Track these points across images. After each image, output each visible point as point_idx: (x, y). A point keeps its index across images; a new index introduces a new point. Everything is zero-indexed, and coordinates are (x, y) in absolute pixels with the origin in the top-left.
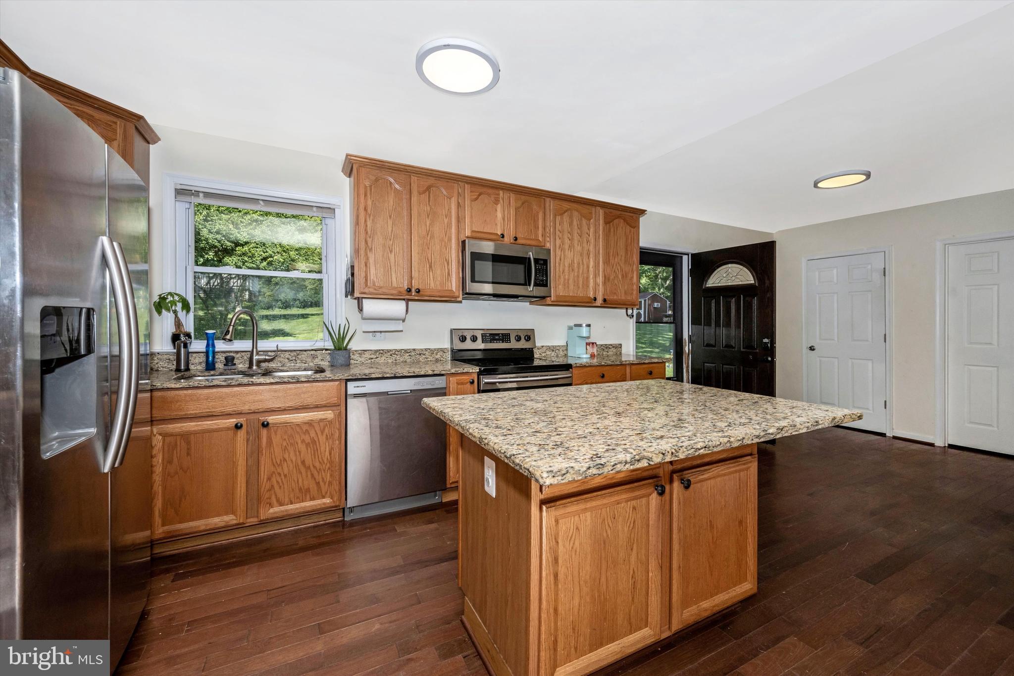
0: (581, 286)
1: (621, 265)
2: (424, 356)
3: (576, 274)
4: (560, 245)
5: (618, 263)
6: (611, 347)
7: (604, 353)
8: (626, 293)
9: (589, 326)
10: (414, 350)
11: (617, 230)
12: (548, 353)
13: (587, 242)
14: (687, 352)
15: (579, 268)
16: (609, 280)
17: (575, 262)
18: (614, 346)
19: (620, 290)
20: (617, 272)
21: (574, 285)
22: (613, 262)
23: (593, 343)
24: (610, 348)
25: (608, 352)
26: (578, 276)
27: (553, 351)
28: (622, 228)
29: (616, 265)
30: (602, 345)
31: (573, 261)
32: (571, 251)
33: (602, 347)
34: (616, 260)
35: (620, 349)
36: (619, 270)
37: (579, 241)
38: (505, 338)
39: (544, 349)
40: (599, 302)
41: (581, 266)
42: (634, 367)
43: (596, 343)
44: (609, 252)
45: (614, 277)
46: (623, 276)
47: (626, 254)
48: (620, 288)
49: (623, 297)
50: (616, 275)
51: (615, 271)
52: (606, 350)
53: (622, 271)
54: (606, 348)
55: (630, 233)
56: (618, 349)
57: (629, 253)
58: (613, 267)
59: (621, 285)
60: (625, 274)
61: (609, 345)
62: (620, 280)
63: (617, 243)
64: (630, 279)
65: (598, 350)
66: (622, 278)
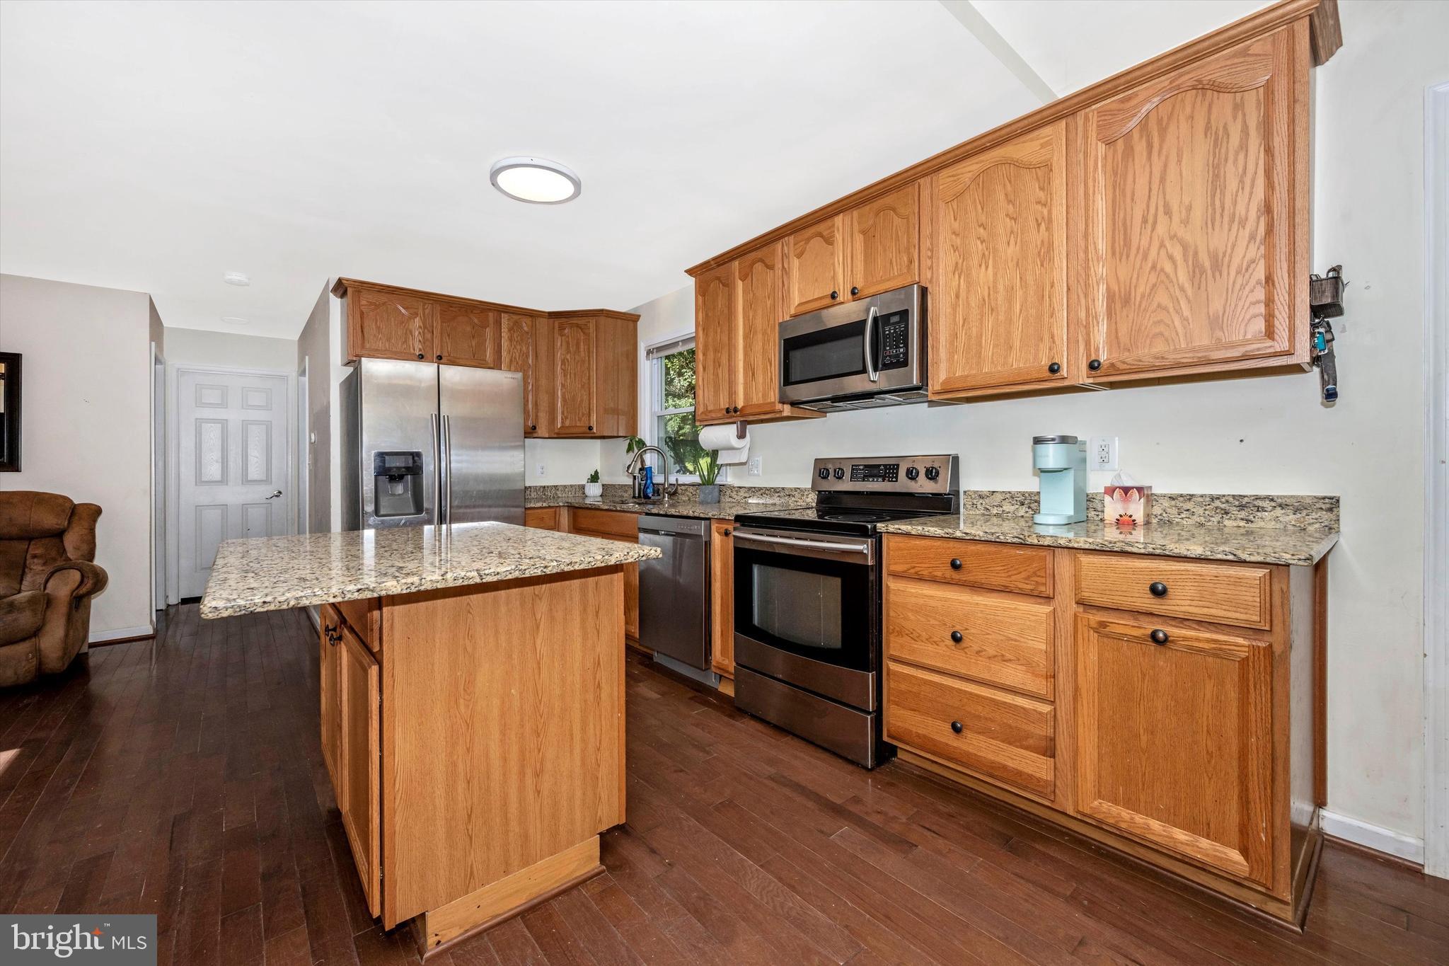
0: (1017, 344)
1: (1188, 237)
3: (1001, 317)
4: (957, 263)
5: (1173, 237)
6: (1266, 504)
7: (1226, 522)
8: (1214, 324)
11: (1162, 140)
12: (1007, 507)
13: (1039, 225)
15: (1010, 300)
16: (1126, 301)
17: (1001, 287)
19: (1185, 320)
20: (1168, 268)
21: (996, 346)
22: (1144, 243)
23: (1126, 490)
24: (1259, 509)
25: (1248, 521)
26: (1009, 321)
27: (1022, 504)
29: (1162, 245)
30: (1213, 498)
31: (993, 289)
32: (987, 268)
33: (1217, 503)
34: (1161, 229)
36: (1179, 257)
37: (1012, 232)
38: (889, 473)
39: (999, 498)
41: (1019, 293)
44: (1125, 219)
45: (1154, 285)
46: (1197, 272)
47: (1213, 196)
48: (1186, 313)
49: (1202, 339)
50: (1163, 277)
51: (1154, 267)
52: (1243, 514)
53: (1196, 253)
54: (1242, 507)
55: (1235, 118)
56: (1314, 515)
57: (1232, 184)
58: (1145, 257)
59: (1189, 301)
60: (1207, 264)
61: (1258, 498)
62: (1182, 289)
63: (1163, 180)
64: (1238, 272)
65: (1200, 511)
66: (1192, 281)
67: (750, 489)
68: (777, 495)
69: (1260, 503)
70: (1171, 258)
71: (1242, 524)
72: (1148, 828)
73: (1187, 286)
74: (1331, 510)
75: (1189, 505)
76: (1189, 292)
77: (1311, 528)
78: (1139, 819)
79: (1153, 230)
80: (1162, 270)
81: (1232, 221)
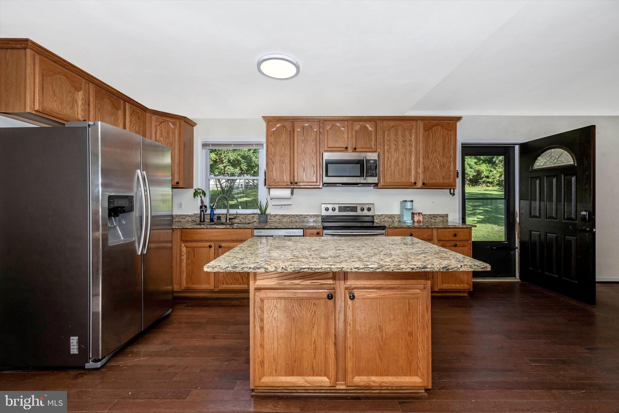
0: (404, 175)
1: (439, 158)
2: (306, 219)
3: (400, 167)
4: (388, 149)
5: (437, 157)
6: (438, 216)
7: (432, 220)
8: (443, 178)
9: (412, 201)
10: (301, 215)
11: (435, 134)
12: (386, 219)
13: (410, 146)
14: (518, 222)
15: (402, 163)
16: (428, 169)
17: (400, 159)
18: (441, 215)
19: (438, 176)
20: (436, 164)
21: (399, 175)
22: (432, 157)
23: (419, 213)
24: (437, 217)
25: (435, 220)
26: (402, 169)
27: (390, 218)
28: (440, 132)
29: (435, 159)
30: (430, 215)
31: (398, 159)
32: (396, 153)
33: (430, 216)
34: (435, 155)
35: (447, 218)
36: (438, 162)
37: (403, 145)
38: (354, 209)
39: (384, 216)
40: (420, 184)
41: (405, 162)
42: (439, 230)
43: (422, 213)
44: (428, 150)
45: (433, 167)
46: (441, 166)
47: (444, 151)
48: (439, 175)
49: (441, 181)
50: (435, 166)
51: (433, 163)
52: (434, 218)
53: (440, 162)
54: (434, 217)
55: (447, 135)
56: (445, 218)
57: (446, 150)
58: (432, 160)
59: (439, 173)
60: (442, 165)
61: (437, 215)
62: (438, 169)
63: (435, 144)
64: (447, 168)
65: (427, 218)
66: (440, 167)
67: (282, 215)
68: (298, 217)
69: (437, 216)
70: (436, 162)
71: (434, 220)
72: (452, 286)
73: (439, 169)
74: (447, 217)
75: (425, 217)
76: (439, 170)
77: (444, 221)
78: (450, 285)
79: (433, 155)
80: (435, 164)
81: (446, 157)
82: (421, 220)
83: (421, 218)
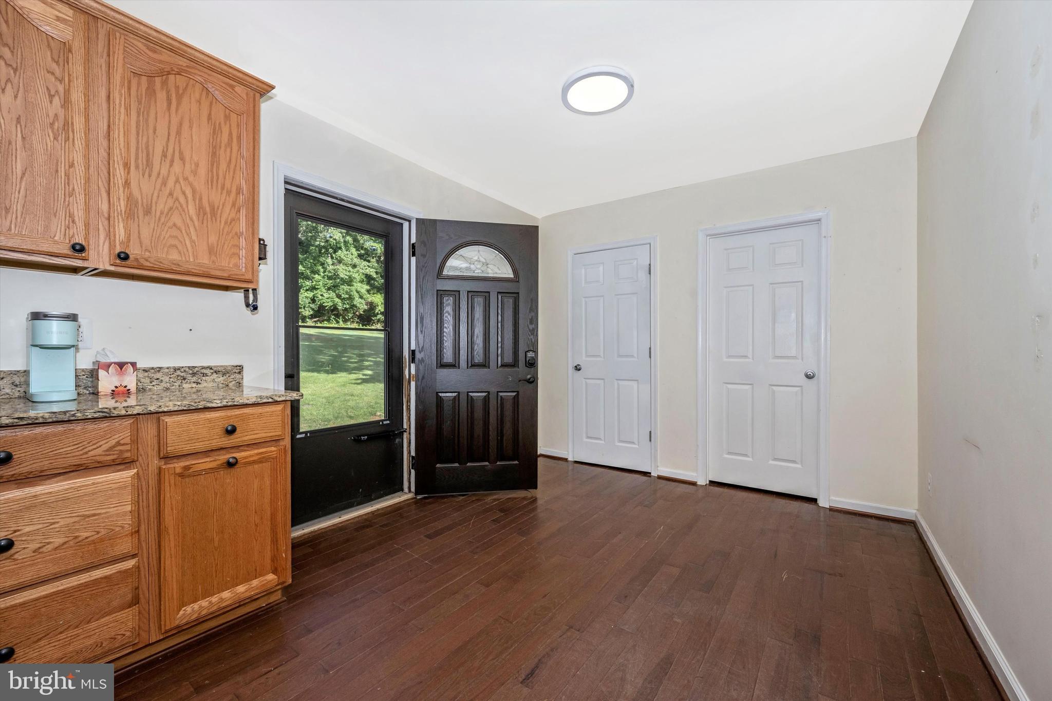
1: (196, 184)
5: (186, 179)
6: (208, 371)
7: (185, 386)
8: (211, 251)
9: (73, 318)
11: (179, 104)
14: (407, 377)
16: (148, 212)
18: (220, 369)
19: (192, 241)
20: (182, 200)
22: (164, 172)
23: (121, 365)
25: (198, 383)
28: (199, 102)
29: (177, 181)
30: (176, 369)
33: (178, 373)
34: (177, 168)
35: (238, 376)
36: (190, 196)
40: (100, 257)
43: (134, 364)
44: (148, 142)
45: (171, 208)
46: (200, 209)
47: (212, 165)
48: (194, 237)
49: (204, 260)
50: (177, 204)
51: (171, 194)
52: (194, 379)
53: (201, 199)
54: (194, 374)
55: (225, 123)
56: (232, 377)
57: (223, 166)
58: (164, 183)
59: (196, 230)
60: (208, 209)
61: (203, 368)
62: (191, 219)
63: (179, 133)
64: (226, 223)
65: (166, 379)
66: (198, 215)
69: (204, 371)
70: (184, 193)
71: (194, 385)
73: (195, 218)
74: (240, 373)
75: (158, 375)
76: (196, 223)
77: (231, 385)
79: (171, 165)
80: (177, 199)
81: (223, 188)
82: (132, 387)
83: (130, 380)
